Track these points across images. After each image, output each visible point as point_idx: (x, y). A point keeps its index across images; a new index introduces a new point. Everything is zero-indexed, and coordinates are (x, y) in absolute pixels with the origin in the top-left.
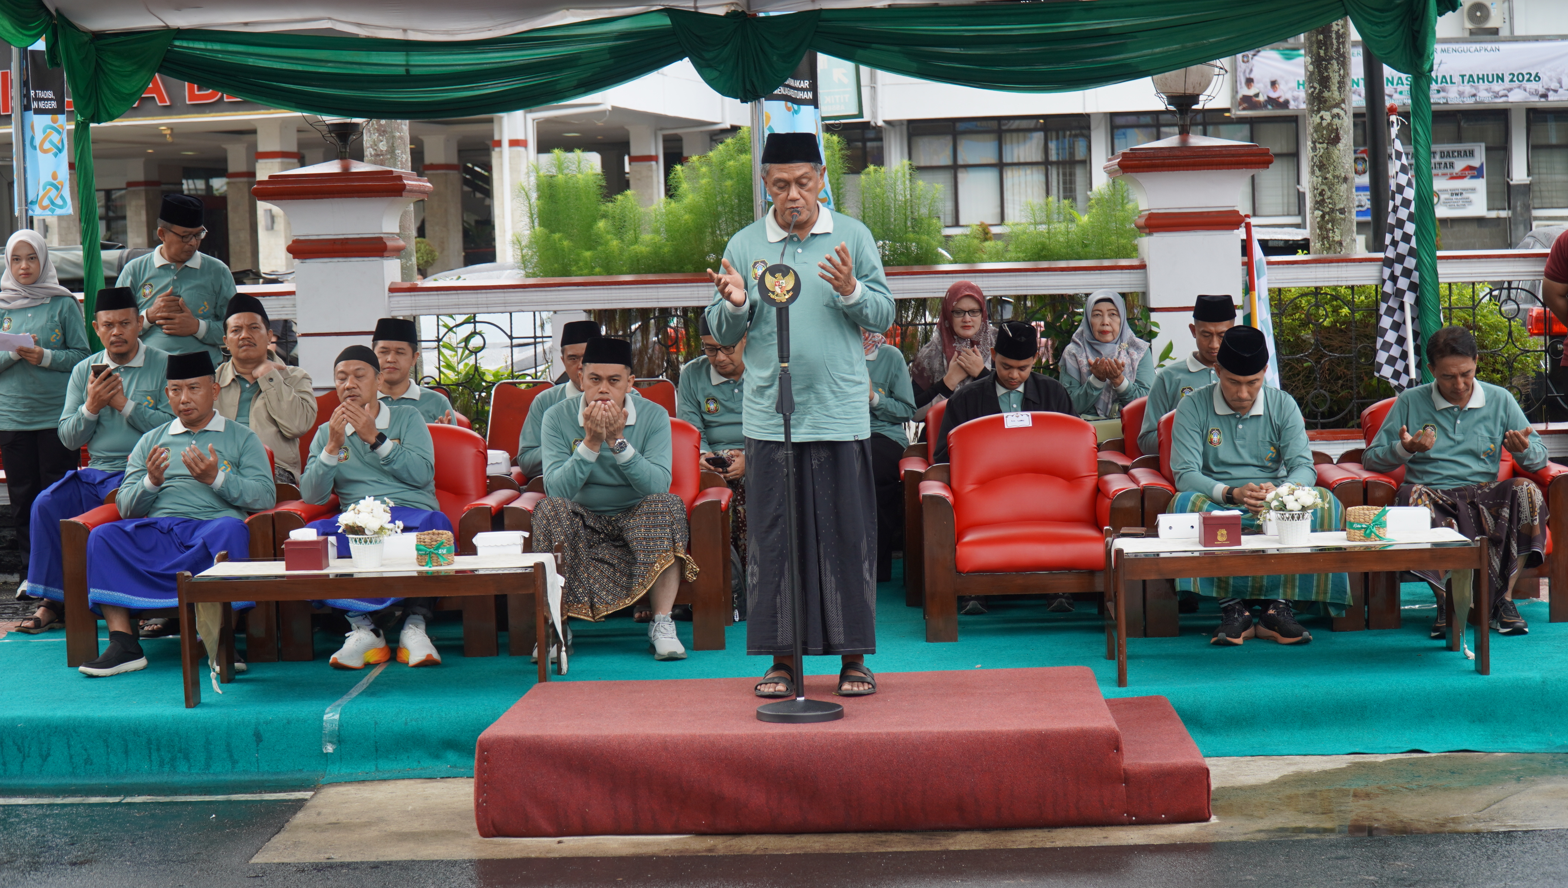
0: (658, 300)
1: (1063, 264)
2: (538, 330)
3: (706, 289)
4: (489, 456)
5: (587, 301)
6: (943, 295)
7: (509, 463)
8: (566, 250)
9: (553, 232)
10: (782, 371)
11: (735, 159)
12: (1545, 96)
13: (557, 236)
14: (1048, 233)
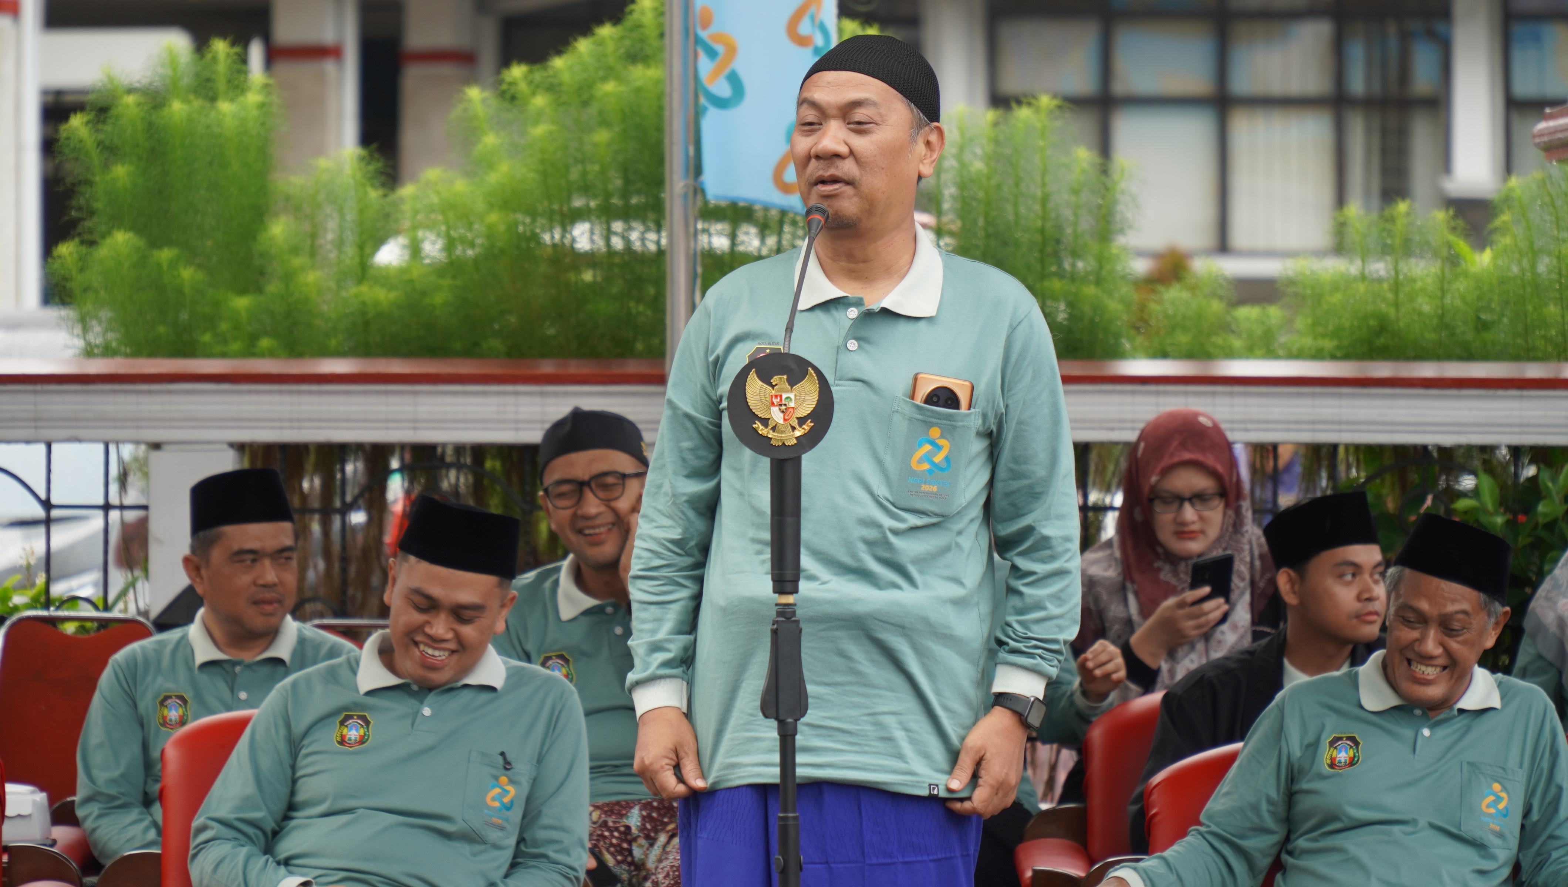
0: (415, 423)
1: (1427, 370)
2: (114, 488)
3: (537, 400)
4: (8, 798)
5: (238, 421)
6: (1131, 436)
7: (48, 818)
8: (187, 290)
9: (155, 243)
10: (779, 614)
11: (619, 79)
13: (165, 255)
14: (1396, 287)
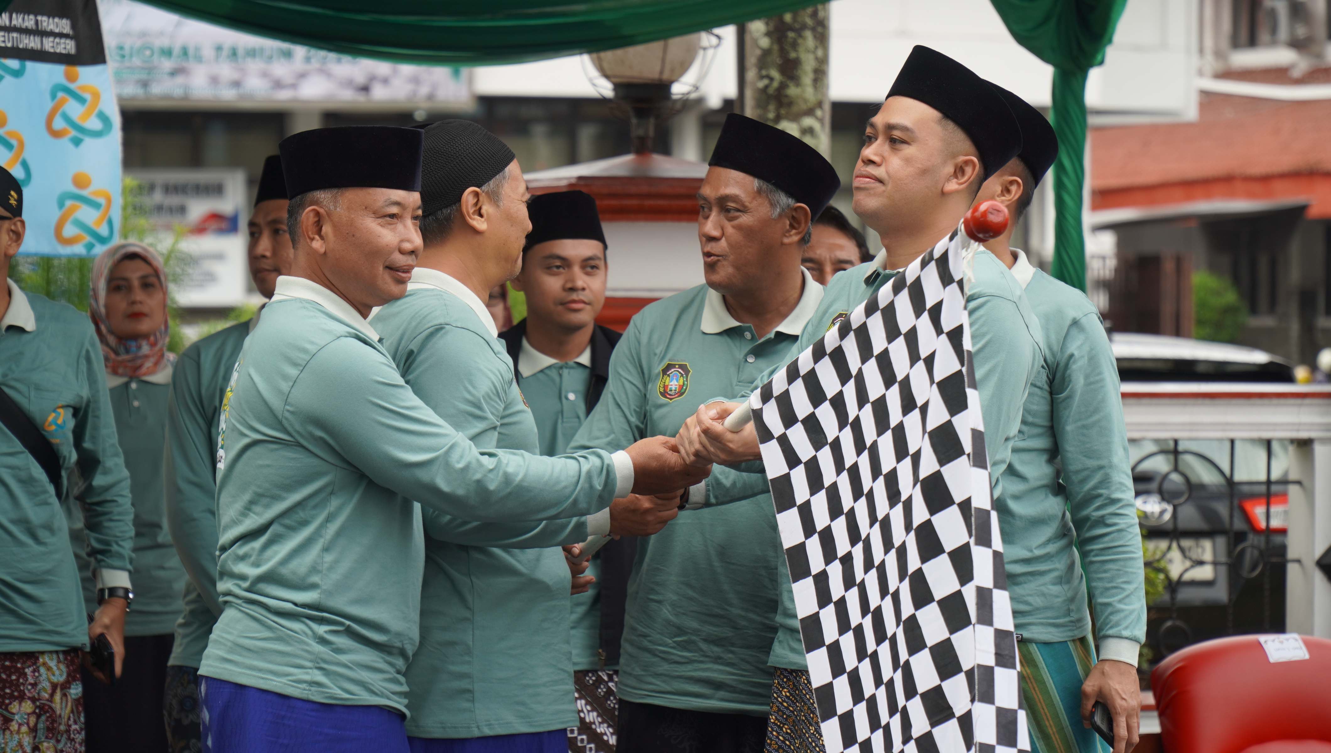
12: (365, 89)
